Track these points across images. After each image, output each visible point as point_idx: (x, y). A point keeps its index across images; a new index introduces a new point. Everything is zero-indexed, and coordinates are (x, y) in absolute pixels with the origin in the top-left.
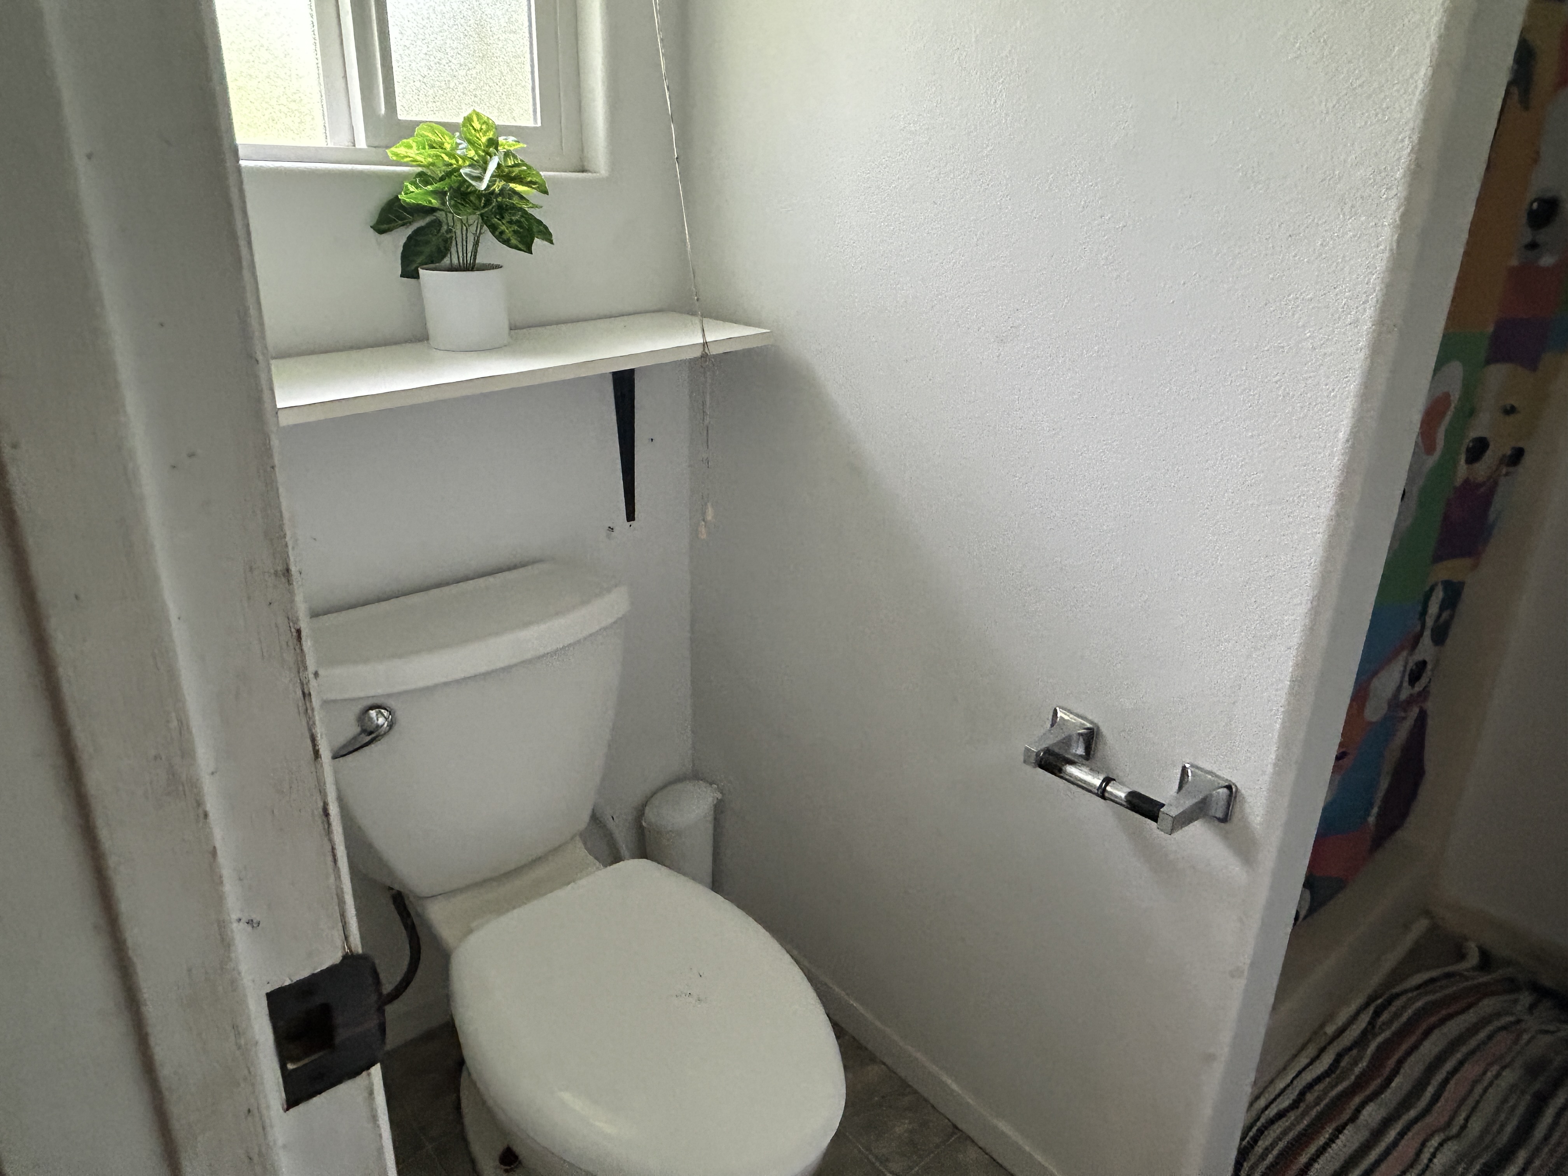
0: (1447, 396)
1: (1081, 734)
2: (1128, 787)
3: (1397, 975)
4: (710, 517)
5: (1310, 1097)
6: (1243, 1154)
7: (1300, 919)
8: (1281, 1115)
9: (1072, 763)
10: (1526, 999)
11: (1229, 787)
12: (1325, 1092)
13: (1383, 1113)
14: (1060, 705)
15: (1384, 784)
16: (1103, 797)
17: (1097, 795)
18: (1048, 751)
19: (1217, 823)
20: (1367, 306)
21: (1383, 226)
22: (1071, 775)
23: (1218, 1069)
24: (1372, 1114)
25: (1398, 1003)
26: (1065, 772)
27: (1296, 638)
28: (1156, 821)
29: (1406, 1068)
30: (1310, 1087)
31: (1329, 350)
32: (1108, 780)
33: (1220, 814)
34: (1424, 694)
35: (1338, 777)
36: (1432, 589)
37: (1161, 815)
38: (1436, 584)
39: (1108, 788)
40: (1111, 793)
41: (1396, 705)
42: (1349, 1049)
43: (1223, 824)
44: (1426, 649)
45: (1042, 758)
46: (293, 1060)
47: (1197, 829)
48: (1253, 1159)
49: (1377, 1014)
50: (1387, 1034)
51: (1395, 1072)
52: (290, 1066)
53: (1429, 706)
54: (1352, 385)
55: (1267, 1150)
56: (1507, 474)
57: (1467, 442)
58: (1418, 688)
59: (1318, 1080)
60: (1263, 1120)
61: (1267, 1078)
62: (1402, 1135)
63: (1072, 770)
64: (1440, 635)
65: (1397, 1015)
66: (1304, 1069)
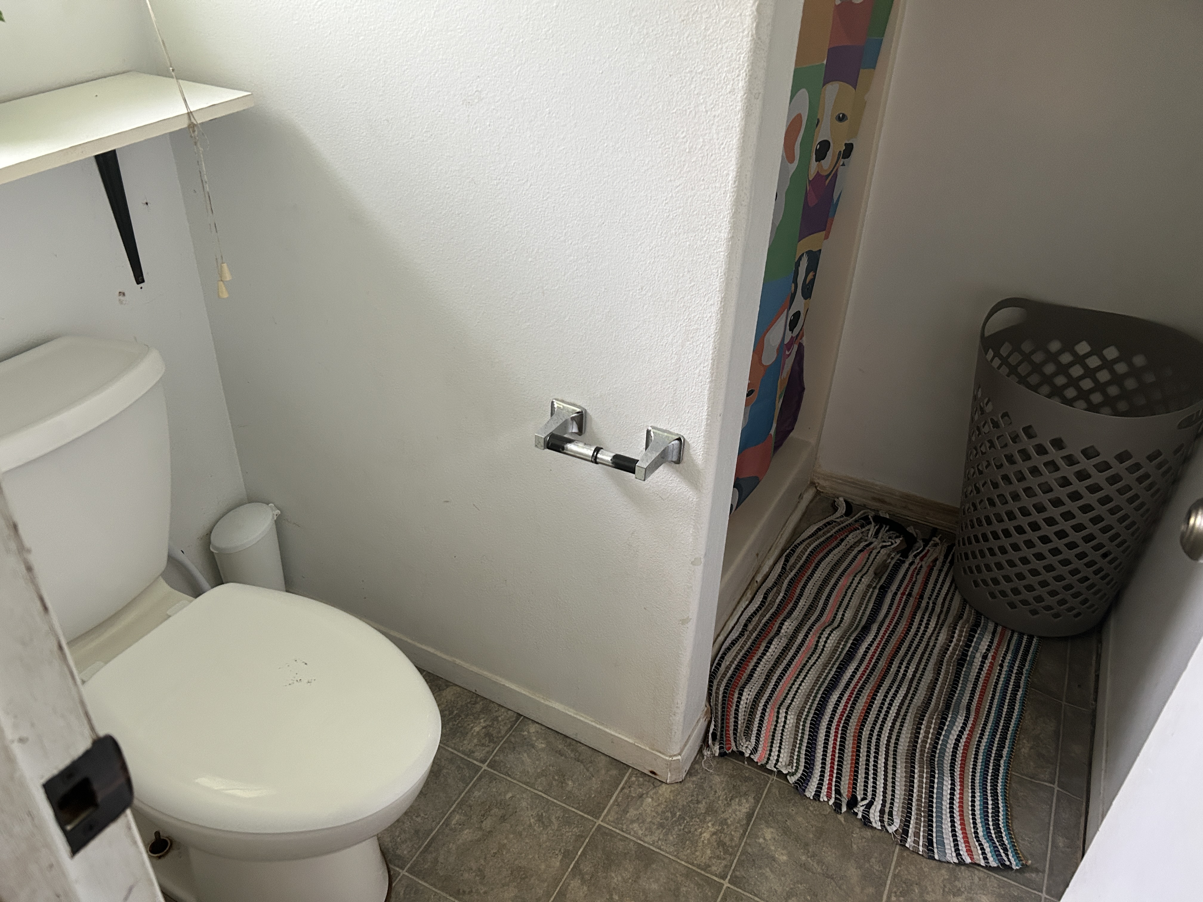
0: (799, 116)
1: (573, 419)
2: (612, 452)
3: (796, 532)
4: (228, 277)
5: (750, 627)
6: (712, 676)
7: (734, 509)
8: (733, 643)
9: (570, 441)
10: (872, 528)
11: (679, 439)
12: (760, 621)
13: (795, 623)
14: (556, 397)
15: (779, 405)
16: (596, 463)
17: (592, 462)
18: (552, 436)
19: (673, 464)
20: (740, 78)
21: (745, 15)
22: (572, 451)
23: (691, 626)
24: (788, 627)
25: (799, 550)
26: (567, 449)
27: (713, 328)
28: (634, 473)
29: (807, 591)
30: (749, 620)
31: (717, 113)
32: (597, 450)
33: (675, 459)
34: (800, 335)
35: (749, 408)
36: (800, 259)
37: (637, 468)
38: (803, 254)
39: (599, 456)
40: (601, 459)
41: (784, 348)
42: (771, 588)
43: (677, 465)
44: (799, 303)
45: (548, 443)
46: (69, 823)
47: (663, 473)
48: (719, 676)
49: (787, 561)
50: (792, 574)
51: (801, 595)
52: (69, 828)
53: (805, 341)
54: (734, 140)
55: (728, 668)
56: (843, 165)
57: (816, 146)
58: (797, 330)
59: (755, 613)
60: (723, 650)
61: (722, 623)
62: (806, 636)
63: (570, 447)
64: (807, 292)
65: (799, 558)
66: (745, 609)
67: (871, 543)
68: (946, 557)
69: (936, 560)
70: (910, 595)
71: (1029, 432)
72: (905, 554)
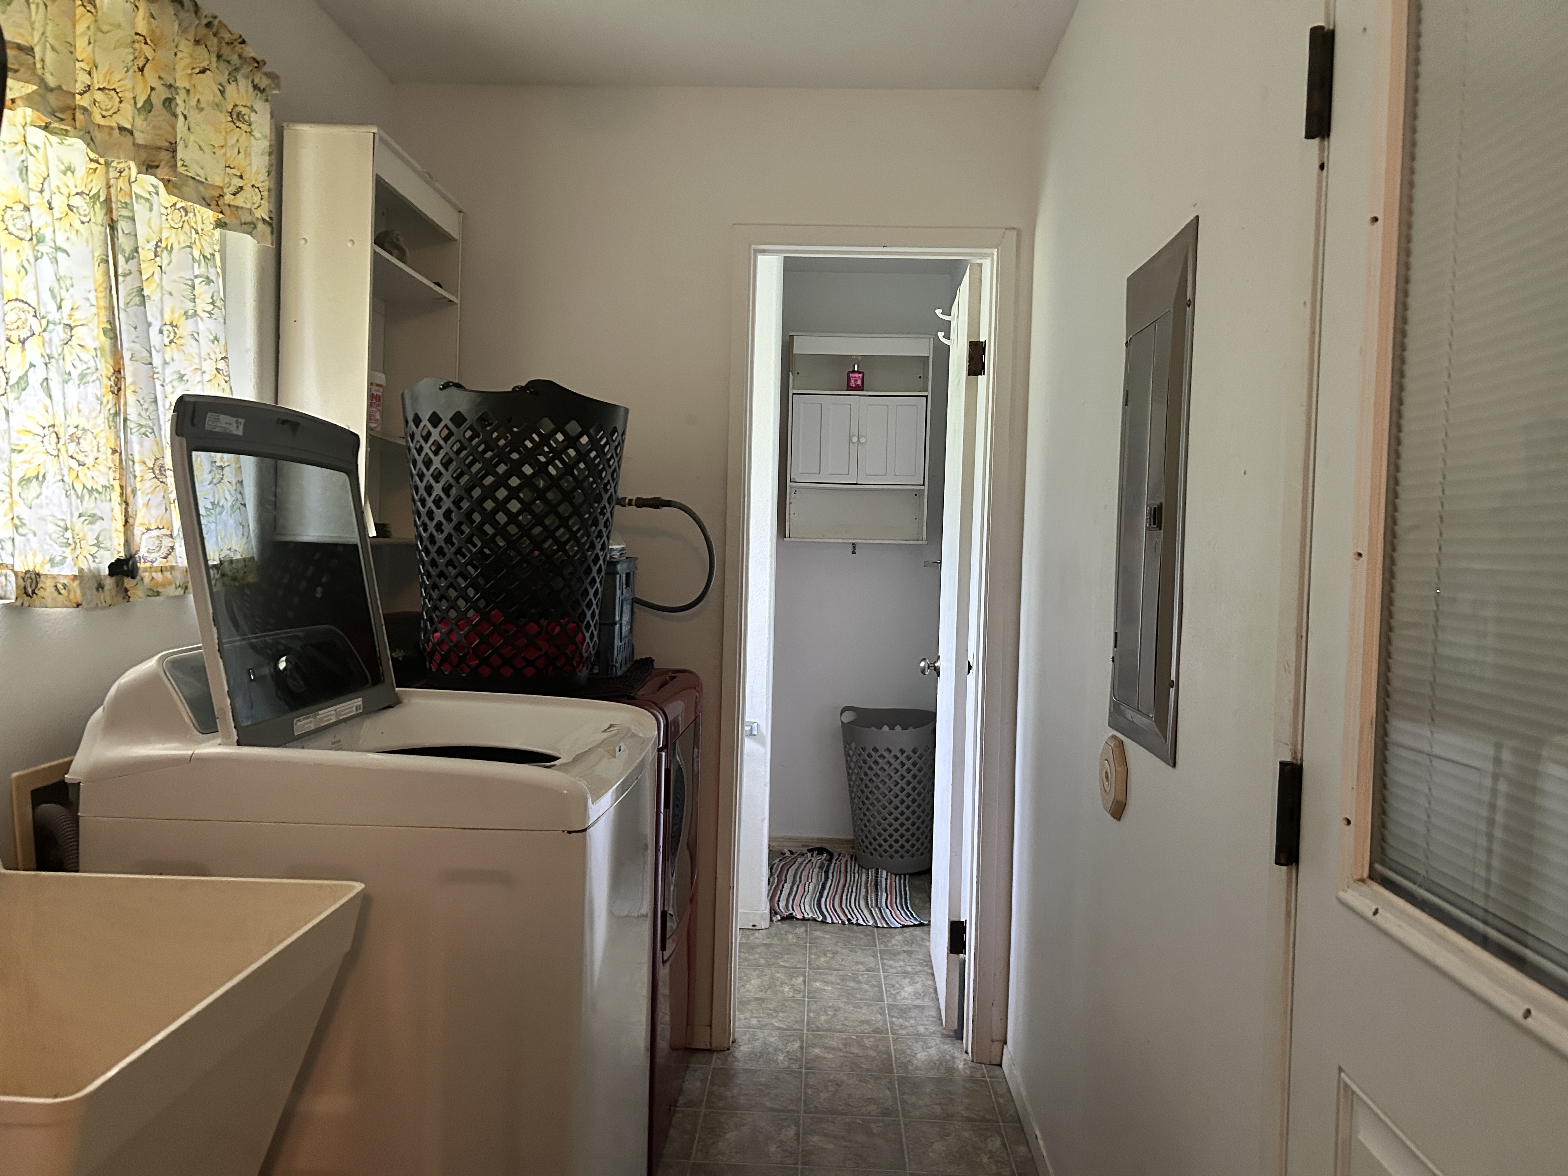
10: (809, 854)
67: (811, 860)
68: (851, 859)
69: (847, 861)
70: (840, 872)
71: (875, 750)
72: (830, 861)
